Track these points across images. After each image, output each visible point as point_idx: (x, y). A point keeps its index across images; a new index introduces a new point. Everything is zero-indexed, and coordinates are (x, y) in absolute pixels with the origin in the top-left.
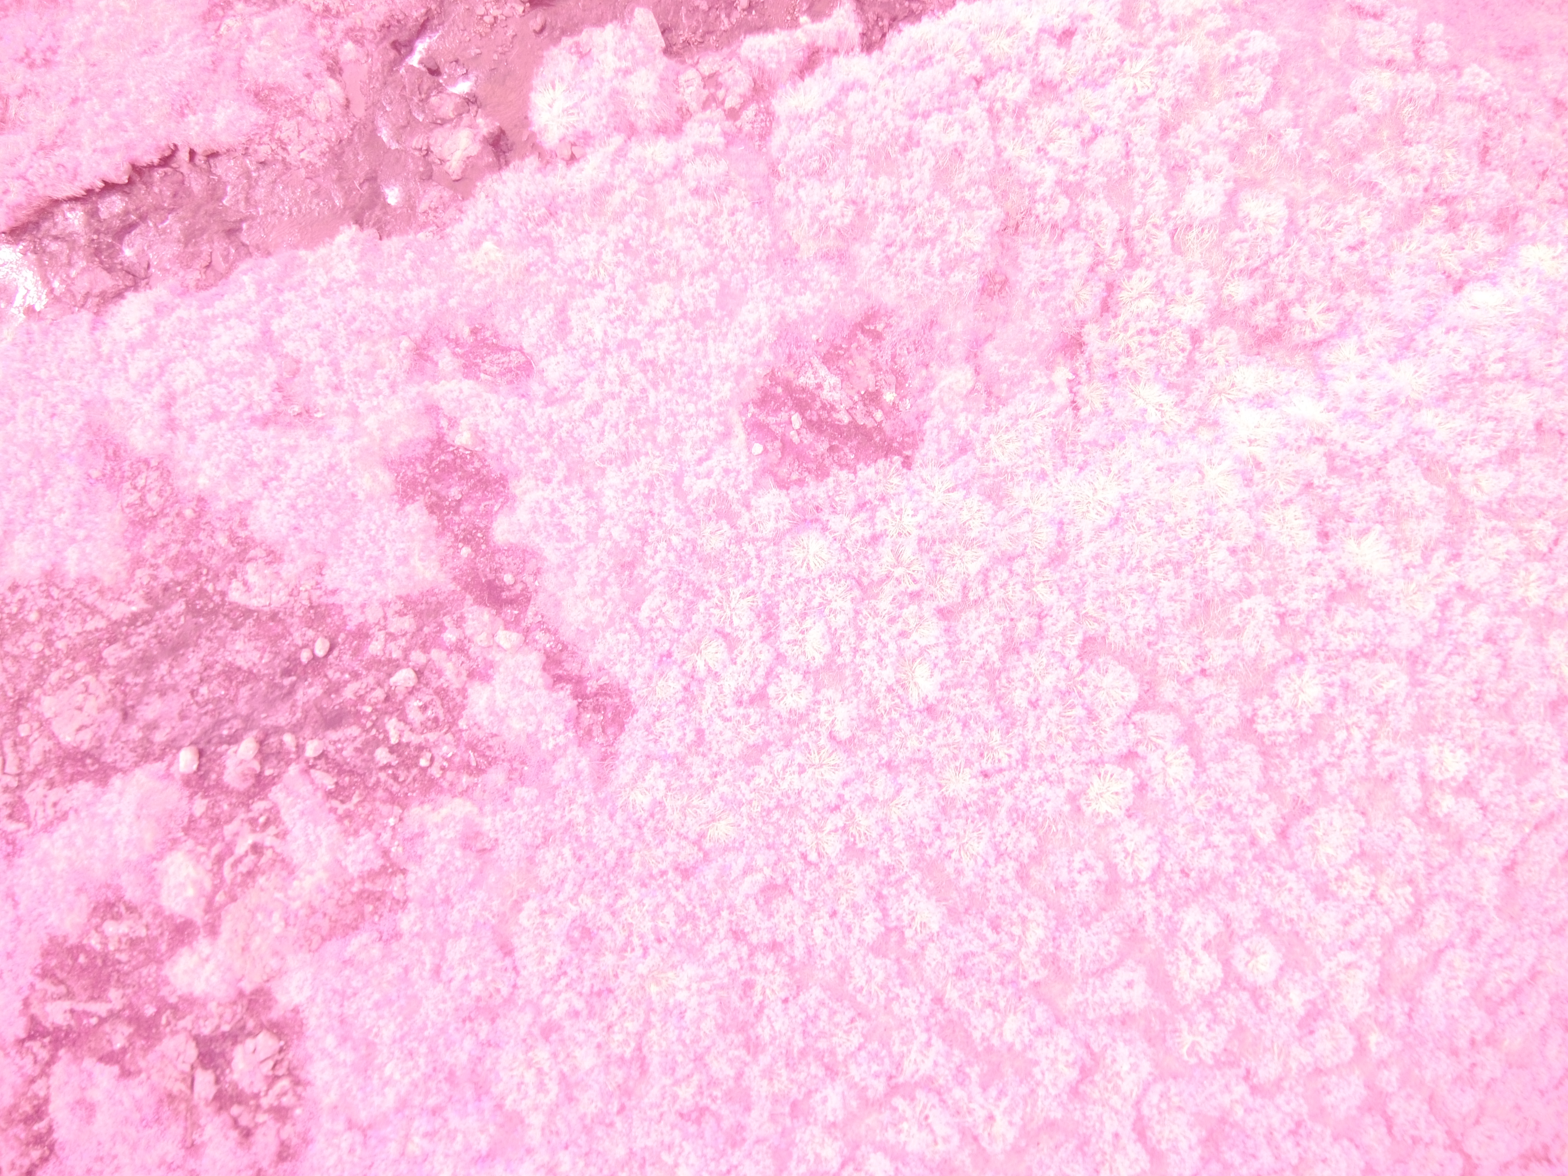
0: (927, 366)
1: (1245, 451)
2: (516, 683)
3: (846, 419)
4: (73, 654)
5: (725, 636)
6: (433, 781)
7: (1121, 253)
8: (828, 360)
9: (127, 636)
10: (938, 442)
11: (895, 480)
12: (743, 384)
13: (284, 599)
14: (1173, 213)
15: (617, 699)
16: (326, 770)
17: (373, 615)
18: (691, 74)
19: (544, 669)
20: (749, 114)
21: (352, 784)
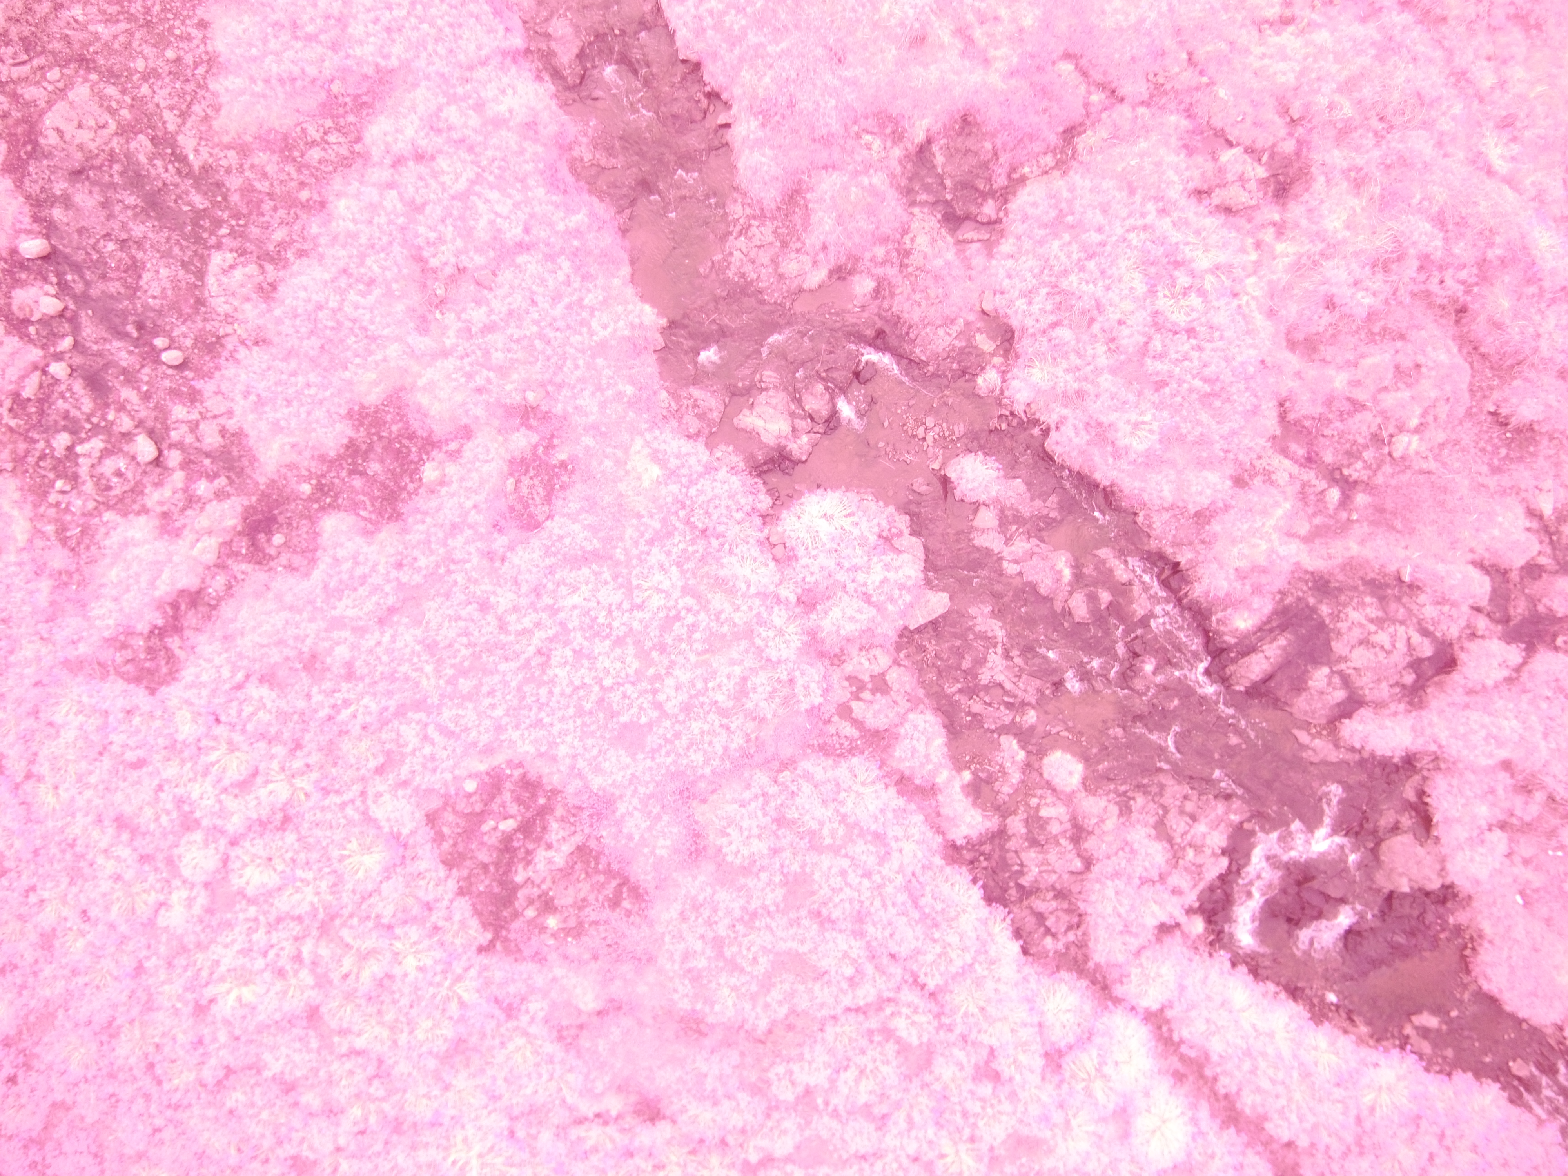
0: (595, 958)
2: (158, 565)
3: (519, 879)
4: (138, 103)
5: (252, 777)
6: (45, 494)
8: (581, 850)
9: (162, 156)
10: (513, 981)
11: (461, 940)
12: (539, 763)
13: (221, 310)
15: (164, 670)
16: (41, 386)
17: (214, 405)
18: (884, 661)
19: (182, 591)
20: (848, 730)
21: (29, 415)
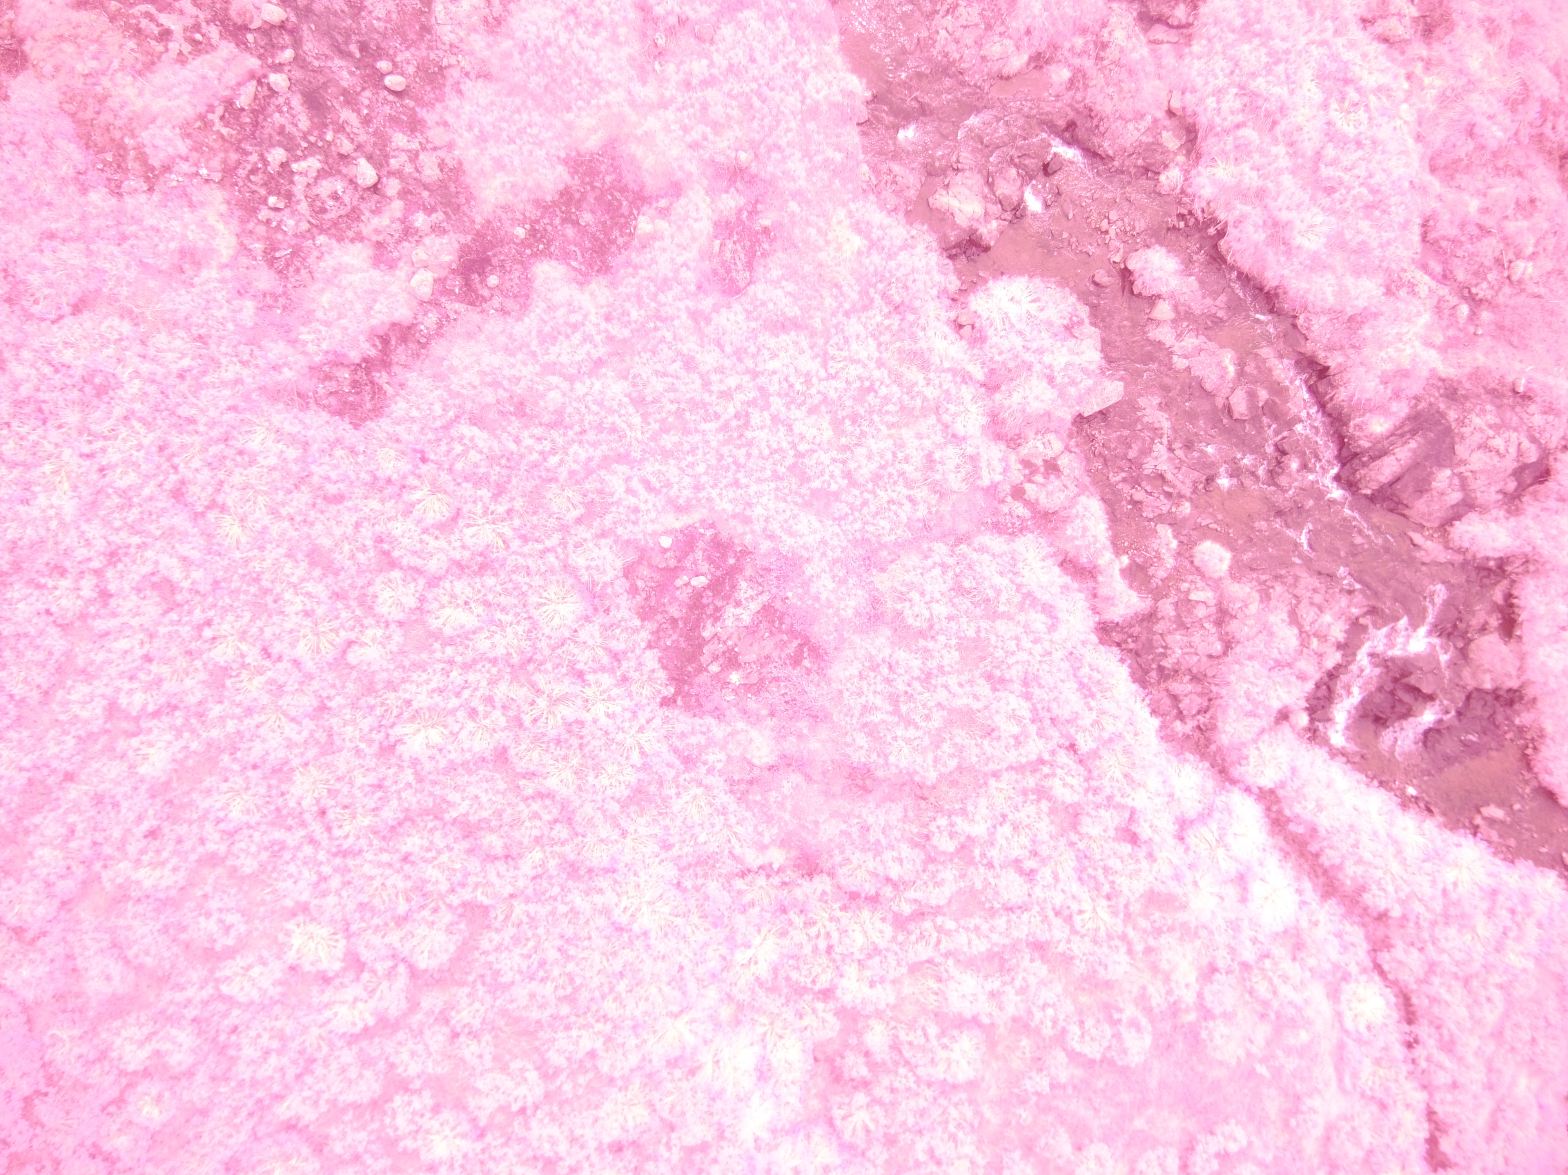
0: (772, 714)
1: (706, 1057)
2: (373, 295)
3: (706, 634)
5: (455, 519)
6: (255, 211)
7: (907, 909)
8: (767, 610)
10: (693, 733)
11: (647, 691)
12: (733, 523)
13: (445, 39)
14: (951, 962)
15: (369, 406)
16: (256, 97)
17: (436, 135)
18: (1058, 446)
19: (394, 324)
20: (1020, 509)
21: (242, 126)
